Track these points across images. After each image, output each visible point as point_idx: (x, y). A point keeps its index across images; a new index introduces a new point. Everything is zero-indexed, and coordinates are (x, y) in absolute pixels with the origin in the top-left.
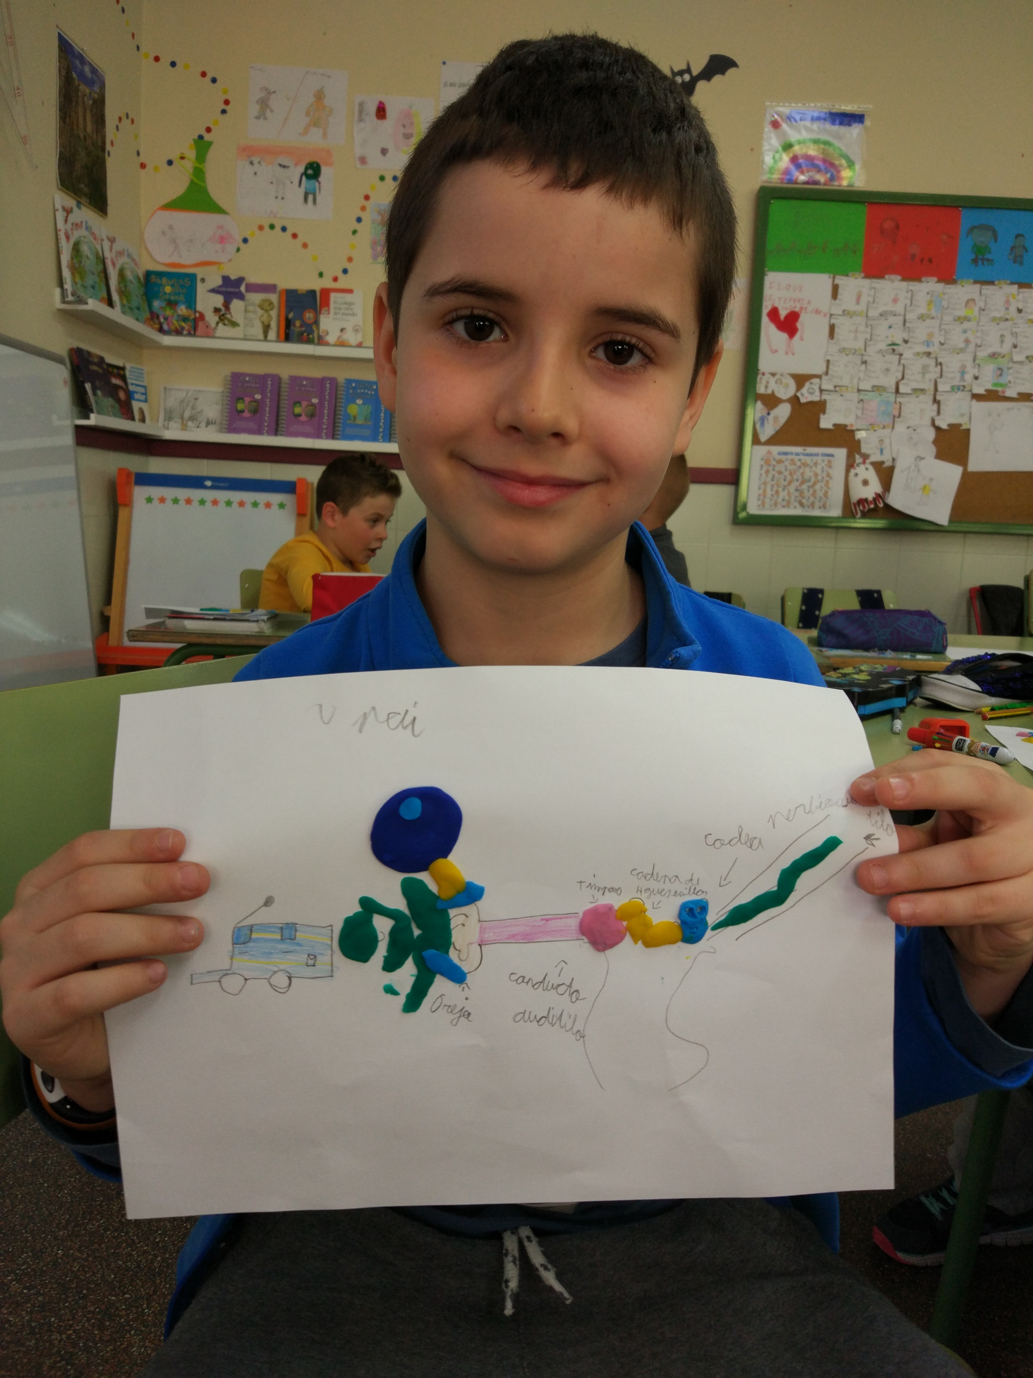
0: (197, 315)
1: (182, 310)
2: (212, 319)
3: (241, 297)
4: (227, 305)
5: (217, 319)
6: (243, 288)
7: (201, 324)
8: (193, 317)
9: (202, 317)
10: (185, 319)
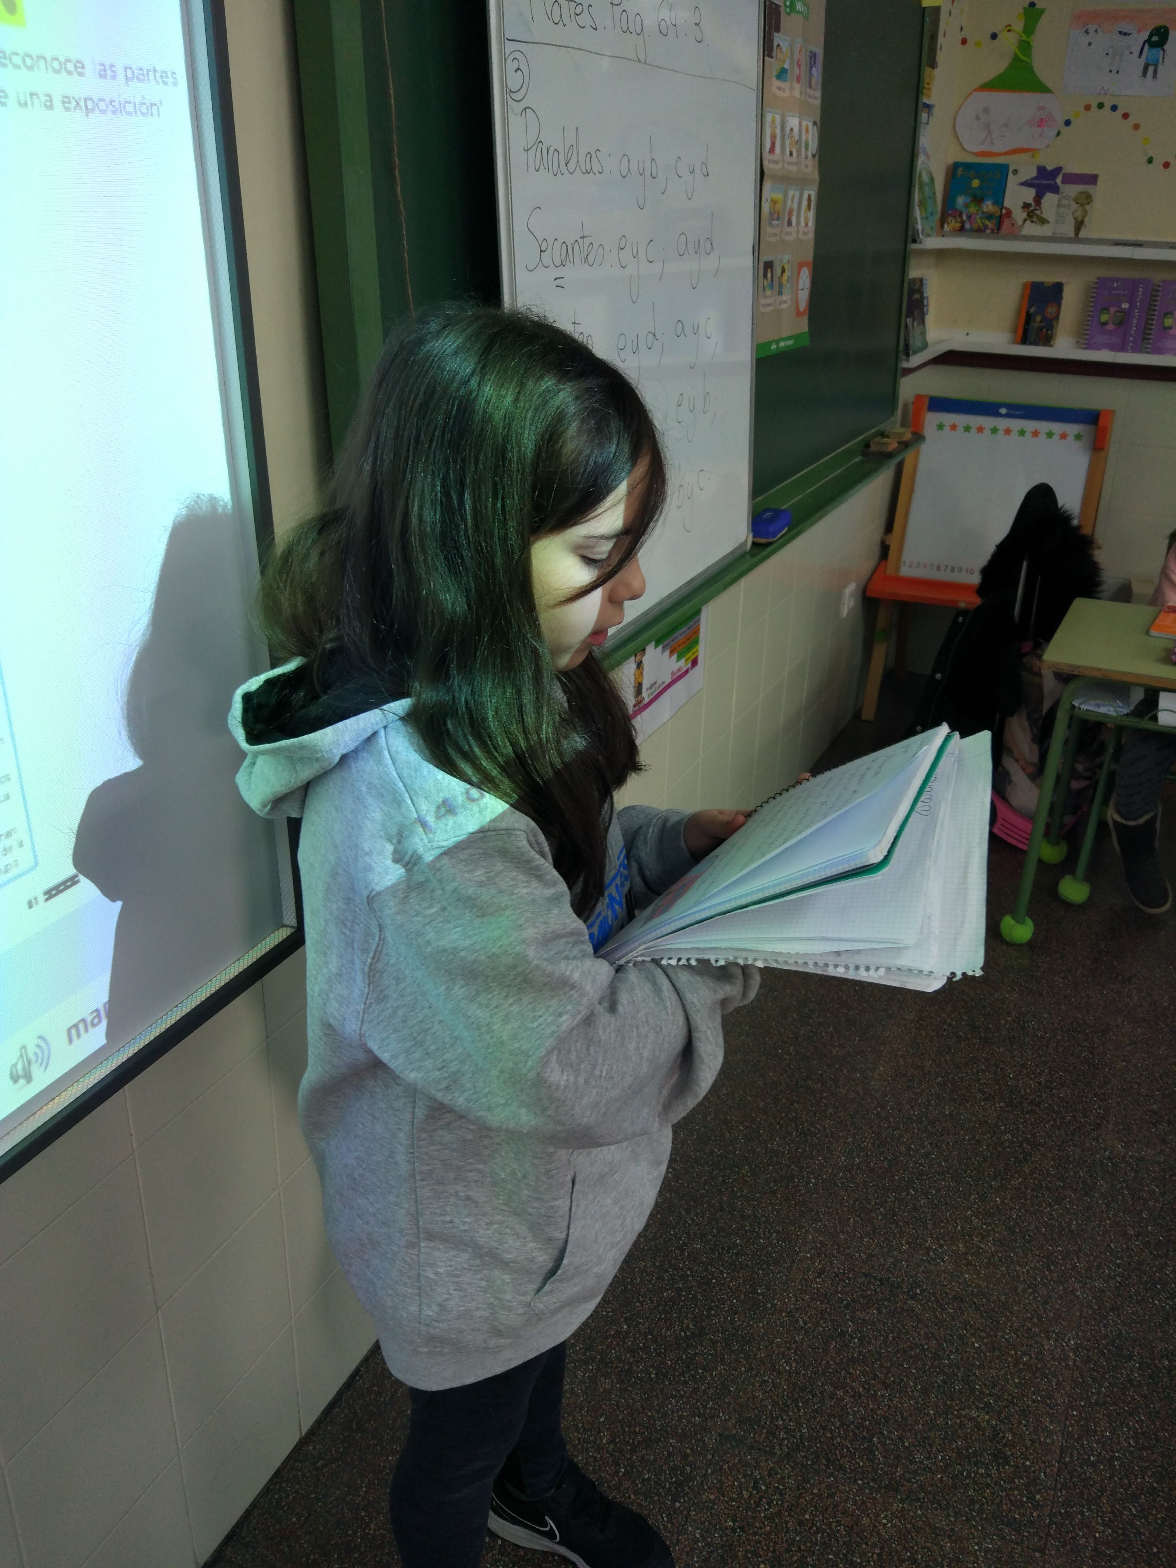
0: (1004, 211)
1: (988, 206)
2: (1019, 215)
3: (1055, 190)
4: (1038, 200)
5: (1025, 215)
6: (1059, 180)
7: (1006, 222)
8: (999, 213)
9: (1009, 213)
10: (989, 216)
